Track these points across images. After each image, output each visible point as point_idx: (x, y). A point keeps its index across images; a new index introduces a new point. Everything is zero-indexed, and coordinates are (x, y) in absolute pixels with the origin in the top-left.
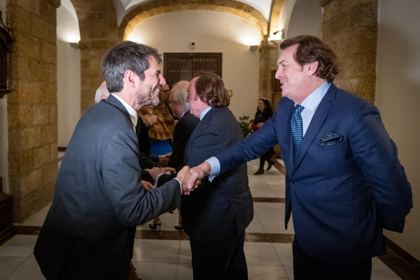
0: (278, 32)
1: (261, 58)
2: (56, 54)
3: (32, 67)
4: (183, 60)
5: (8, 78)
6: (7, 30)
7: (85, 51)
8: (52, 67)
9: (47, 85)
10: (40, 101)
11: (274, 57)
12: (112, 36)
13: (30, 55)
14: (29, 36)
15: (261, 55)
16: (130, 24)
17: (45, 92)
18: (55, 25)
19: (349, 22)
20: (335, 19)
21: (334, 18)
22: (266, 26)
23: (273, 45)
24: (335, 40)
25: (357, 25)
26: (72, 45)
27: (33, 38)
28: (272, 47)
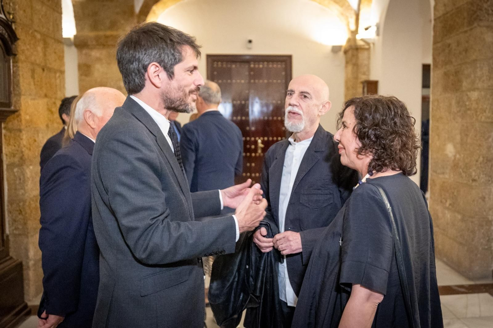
0: (370, 27)
1: (347, 63)
2: (63, 57)
3: (36, 76)
4: (236, 65)
8: (59, 77)
11: (366, 62)
13: (33, 58)
15: (346, 58)
19: (466, 21)
20: (448, 15)
21: (447, 13)
22: (354, 18)
23: (364, 45)
24: (449, 41)
25: (476, 24)
28: (363, 47)
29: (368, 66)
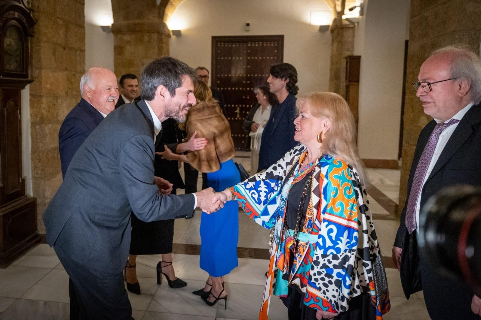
1: (333, 41)
2: (84, 39)
3: (57, 53)
4: (236, 45)
5: (30, 66)
6: (28, 11)
7: (119, 36)
8: (80, 54)
9: (74, 75)
10: (67, 93)
12: (151, 17)
13: (55, 40)
14: (53, 18)
15: (333, 37)
16: (171, 2)
17: (71, 83)
18: (84, 4)
26: (104, 28)
27: (58, 20)
28: (347, 26)
29: (352, 43)
